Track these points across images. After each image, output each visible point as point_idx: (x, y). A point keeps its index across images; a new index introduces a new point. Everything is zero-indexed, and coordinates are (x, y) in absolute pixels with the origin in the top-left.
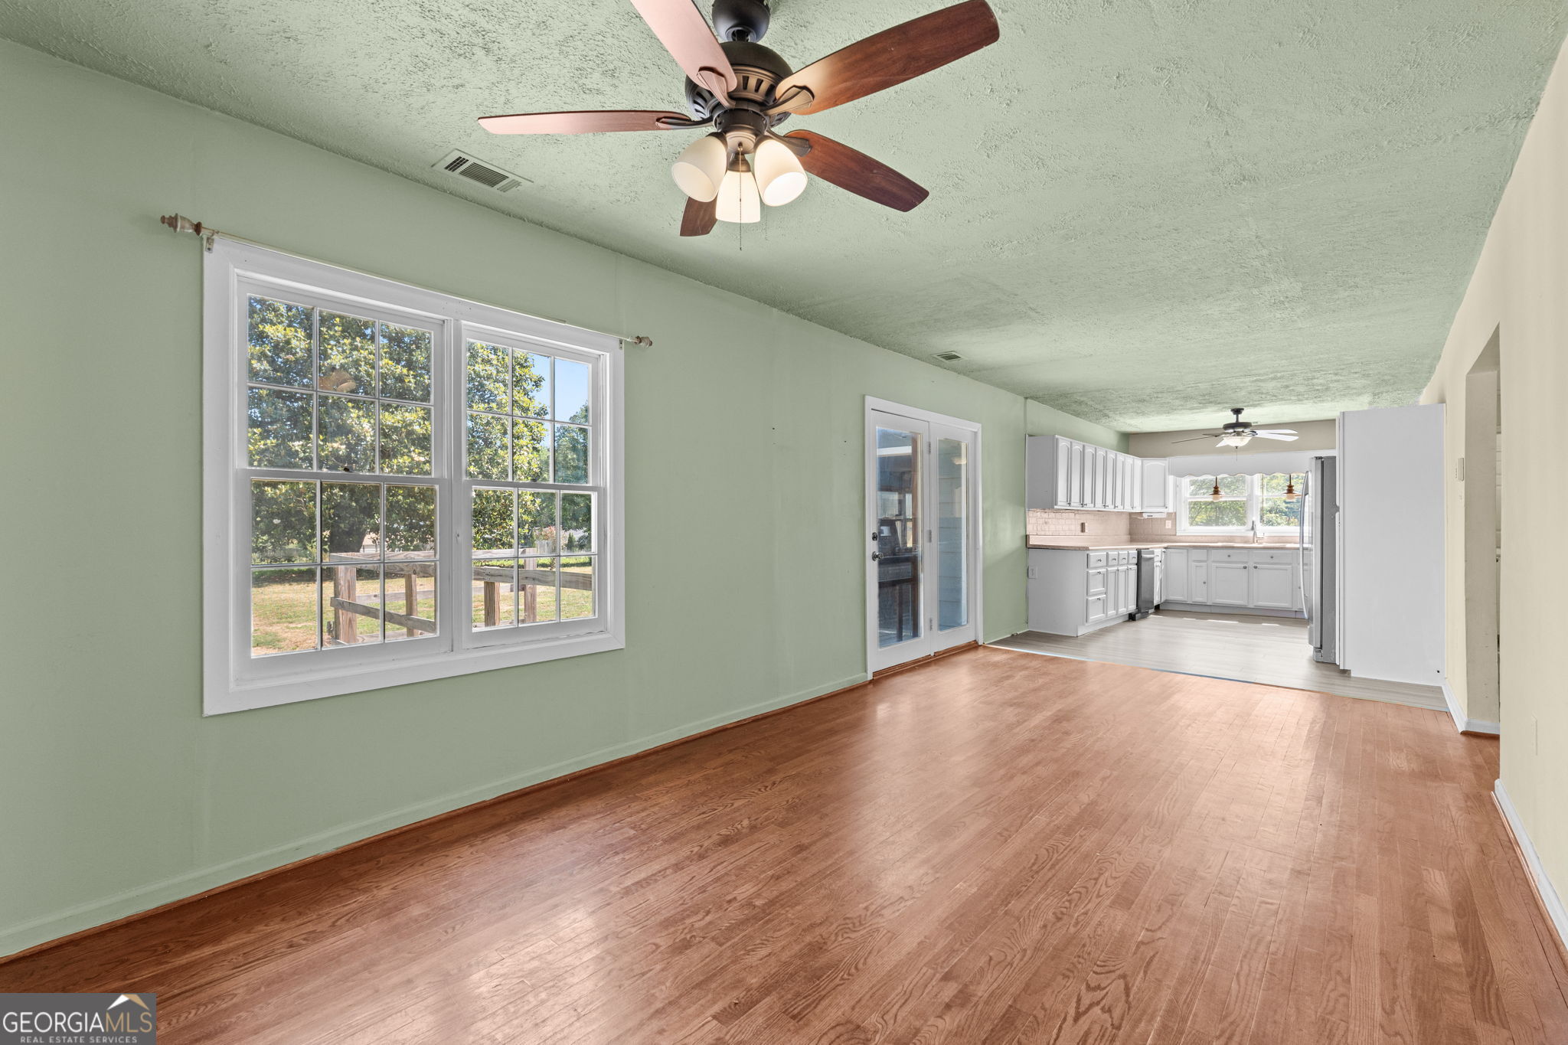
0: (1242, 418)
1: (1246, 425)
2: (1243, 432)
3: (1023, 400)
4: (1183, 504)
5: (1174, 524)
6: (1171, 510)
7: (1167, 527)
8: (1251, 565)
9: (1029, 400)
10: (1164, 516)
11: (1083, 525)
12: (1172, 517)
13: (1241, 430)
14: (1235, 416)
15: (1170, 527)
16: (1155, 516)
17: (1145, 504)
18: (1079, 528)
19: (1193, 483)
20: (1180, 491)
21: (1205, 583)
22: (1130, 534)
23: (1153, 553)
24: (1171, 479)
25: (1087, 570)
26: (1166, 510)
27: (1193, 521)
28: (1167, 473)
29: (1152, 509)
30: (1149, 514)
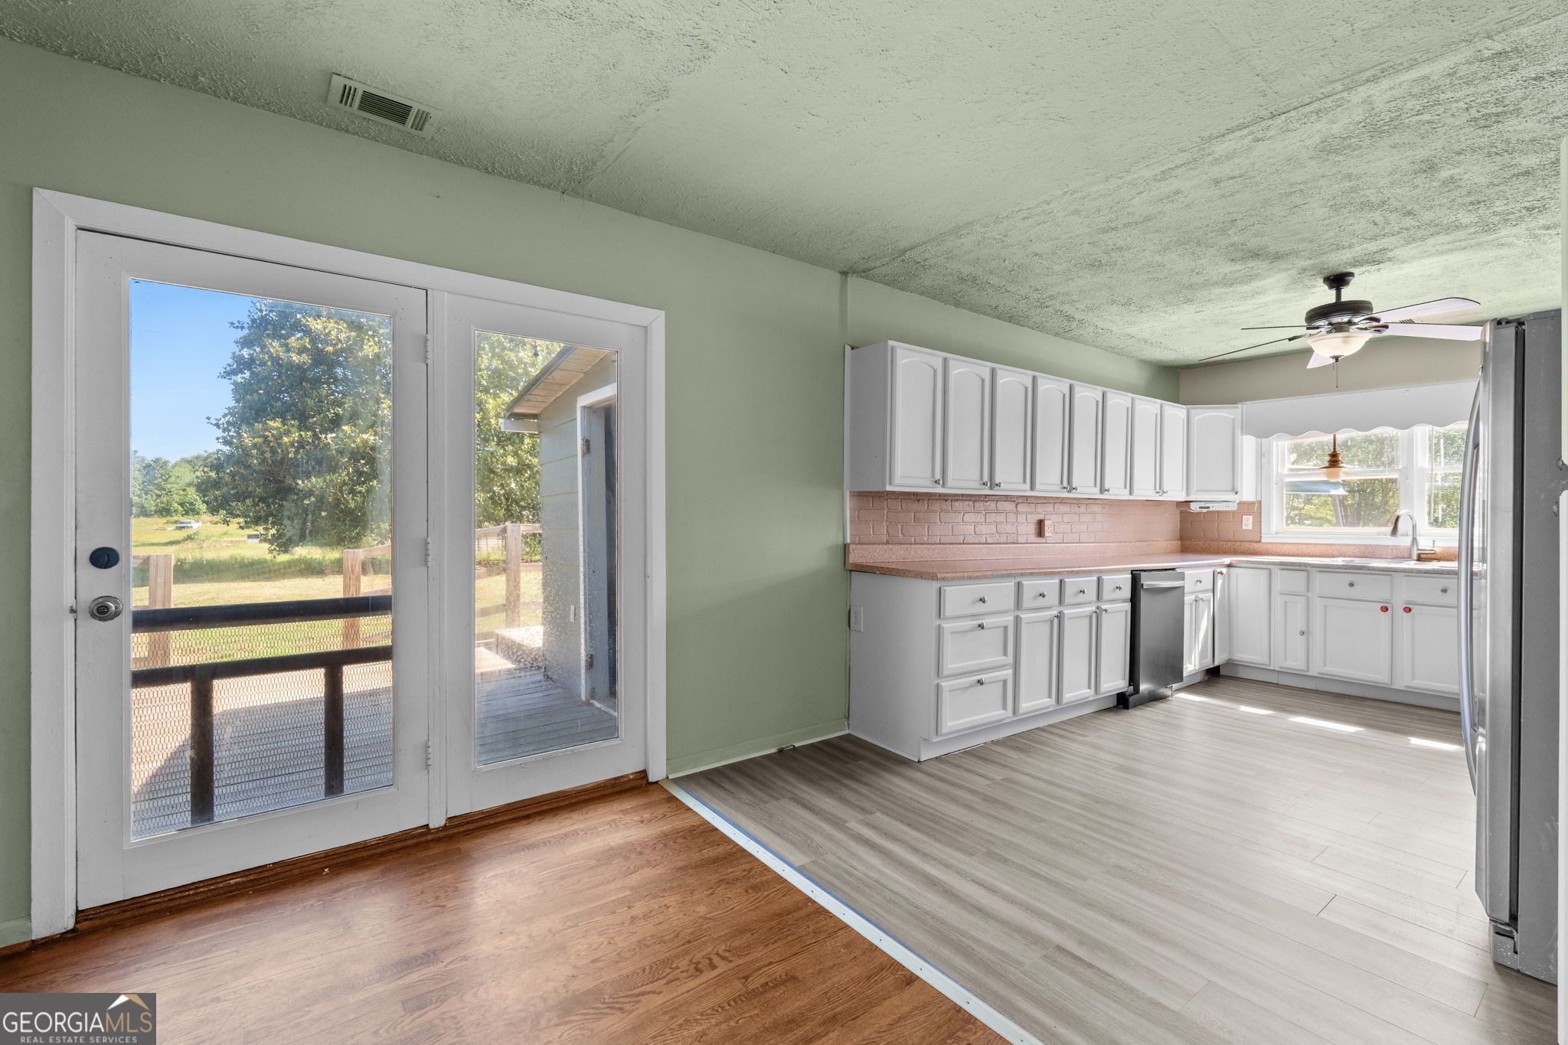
0: (1348, 294)
1: (1357, 307)
2: (1350, 323)
3: (838, 276)
4: (1274, 486)
5: (1258, 522)
6: (1248, 494)
7: (1244, 527)
8: (1399, 604)
9: (852, 280)
10: (1233, 507)
11: (1040, 524)
12: (1254, 508)
13: (1345, 319)
14: (1333, 292)
15: (1250, 527)
16: (1214, 507)
17: (1194, 486)
18: (1032, 529)
19: (1296, 449)
20: (1269, 462)
21: (1303, 633)
22: (1182, 538)
23: (1182, 577)
24: (1248, 444)
25: (939, 622)
26: (1237, 498)
27: (1296, 517)
28: (1238, 431)
29: (1210, 496)
30: (1203, 505)
